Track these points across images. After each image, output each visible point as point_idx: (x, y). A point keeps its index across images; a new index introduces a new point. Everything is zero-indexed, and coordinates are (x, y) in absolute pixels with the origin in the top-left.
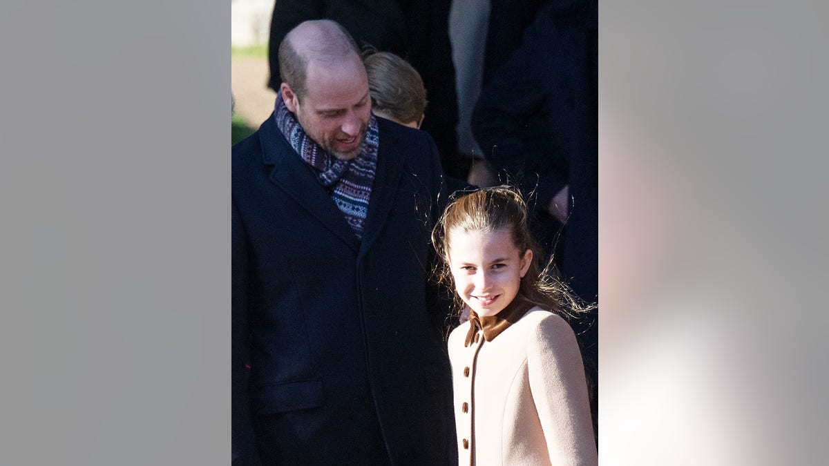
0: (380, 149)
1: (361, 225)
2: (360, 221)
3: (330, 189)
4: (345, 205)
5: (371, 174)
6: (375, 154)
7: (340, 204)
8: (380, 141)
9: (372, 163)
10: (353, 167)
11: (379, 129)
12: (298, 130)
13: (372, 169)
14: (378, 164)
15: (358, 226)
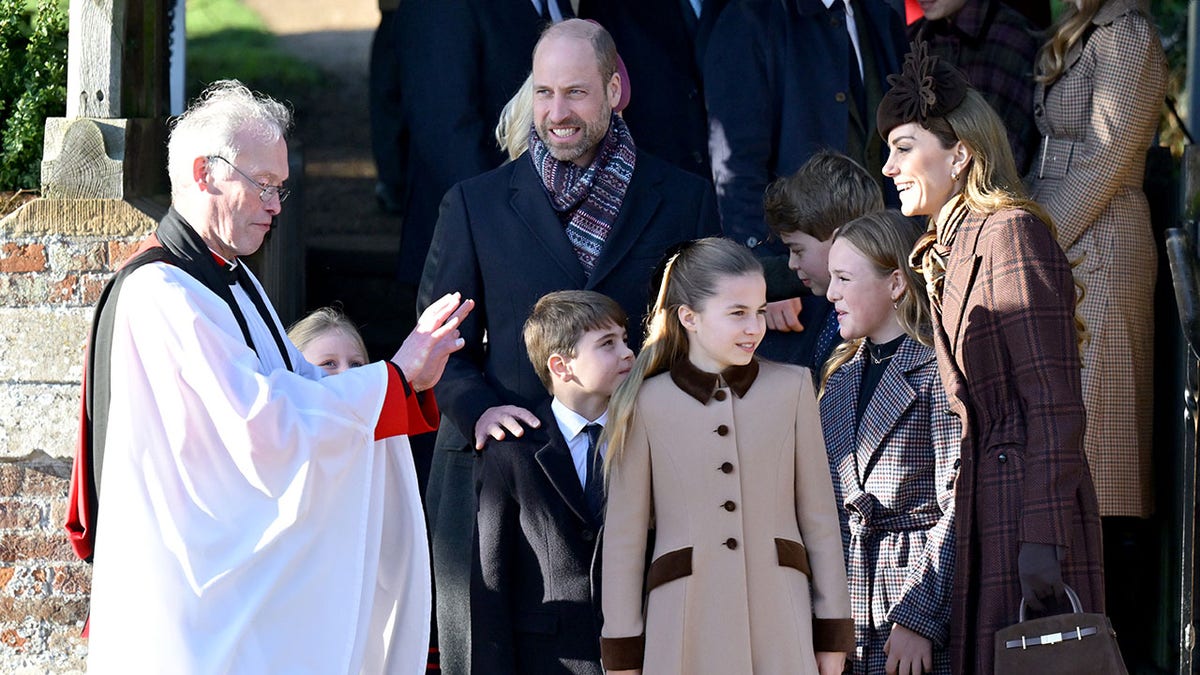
0: (630, 186)
1: (593, 262)
2: (593, 259)
3: (564, 217)
4: (579, 239)
5: (613, 210)
6: (624, 191)
7: (574, 237)
8: (633, 179)
9: (618, 199)
10: (592, 198)
11: (636, 167)
12: (540, 148)
13: (617, 205)
14: (624, 200)
15: (590, 263)
